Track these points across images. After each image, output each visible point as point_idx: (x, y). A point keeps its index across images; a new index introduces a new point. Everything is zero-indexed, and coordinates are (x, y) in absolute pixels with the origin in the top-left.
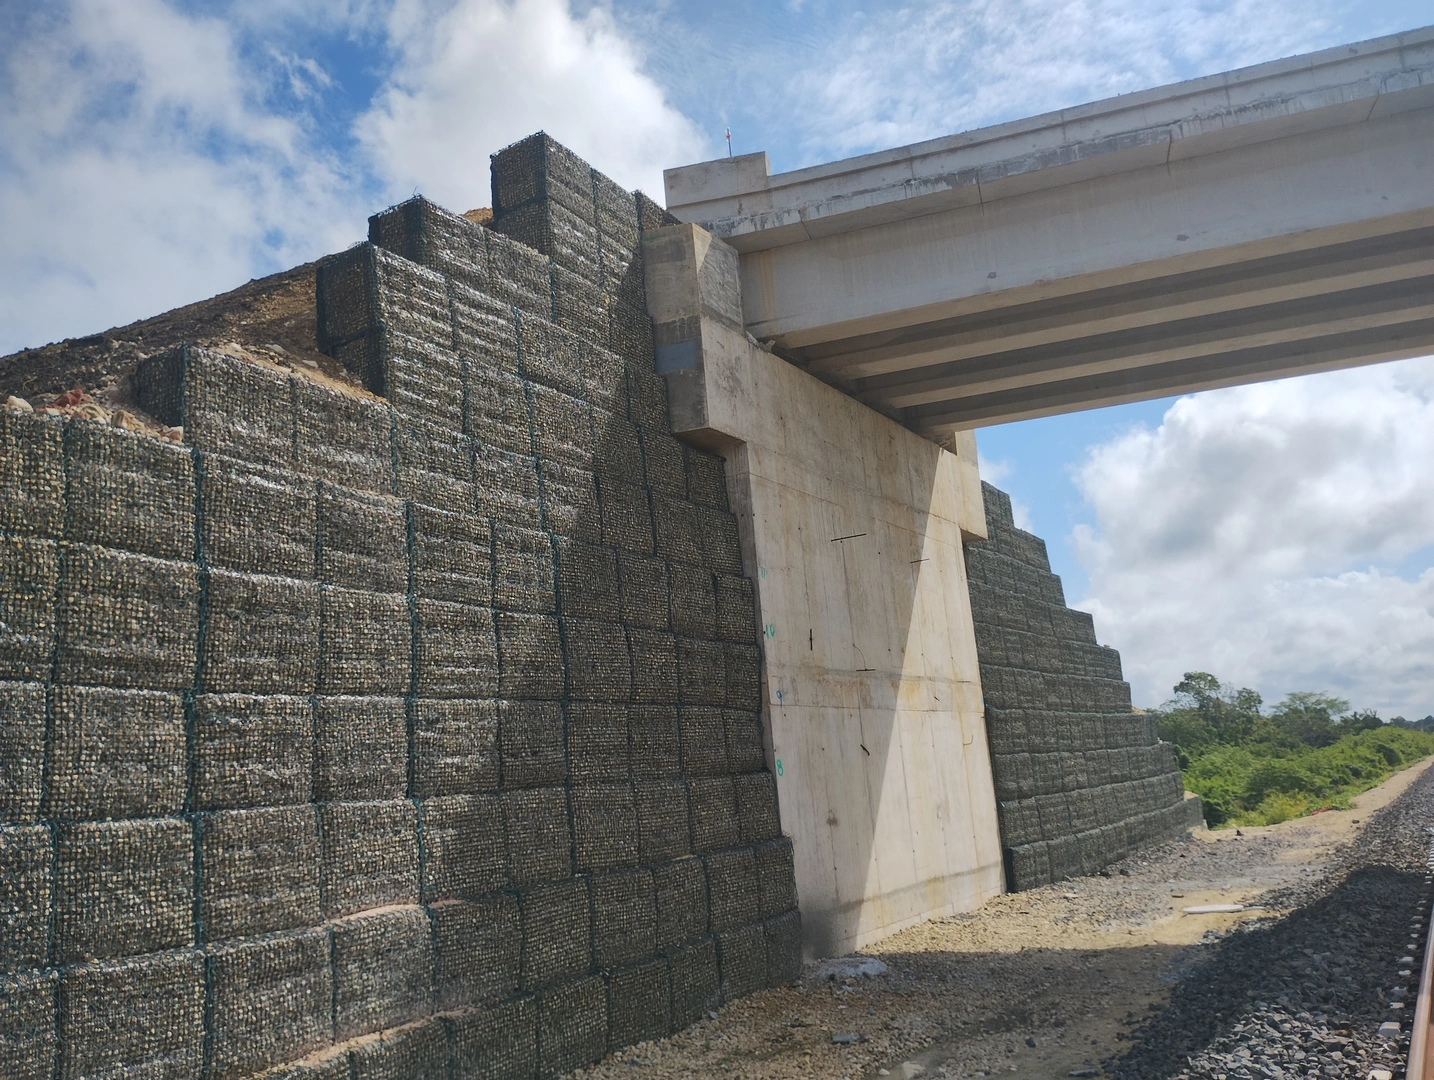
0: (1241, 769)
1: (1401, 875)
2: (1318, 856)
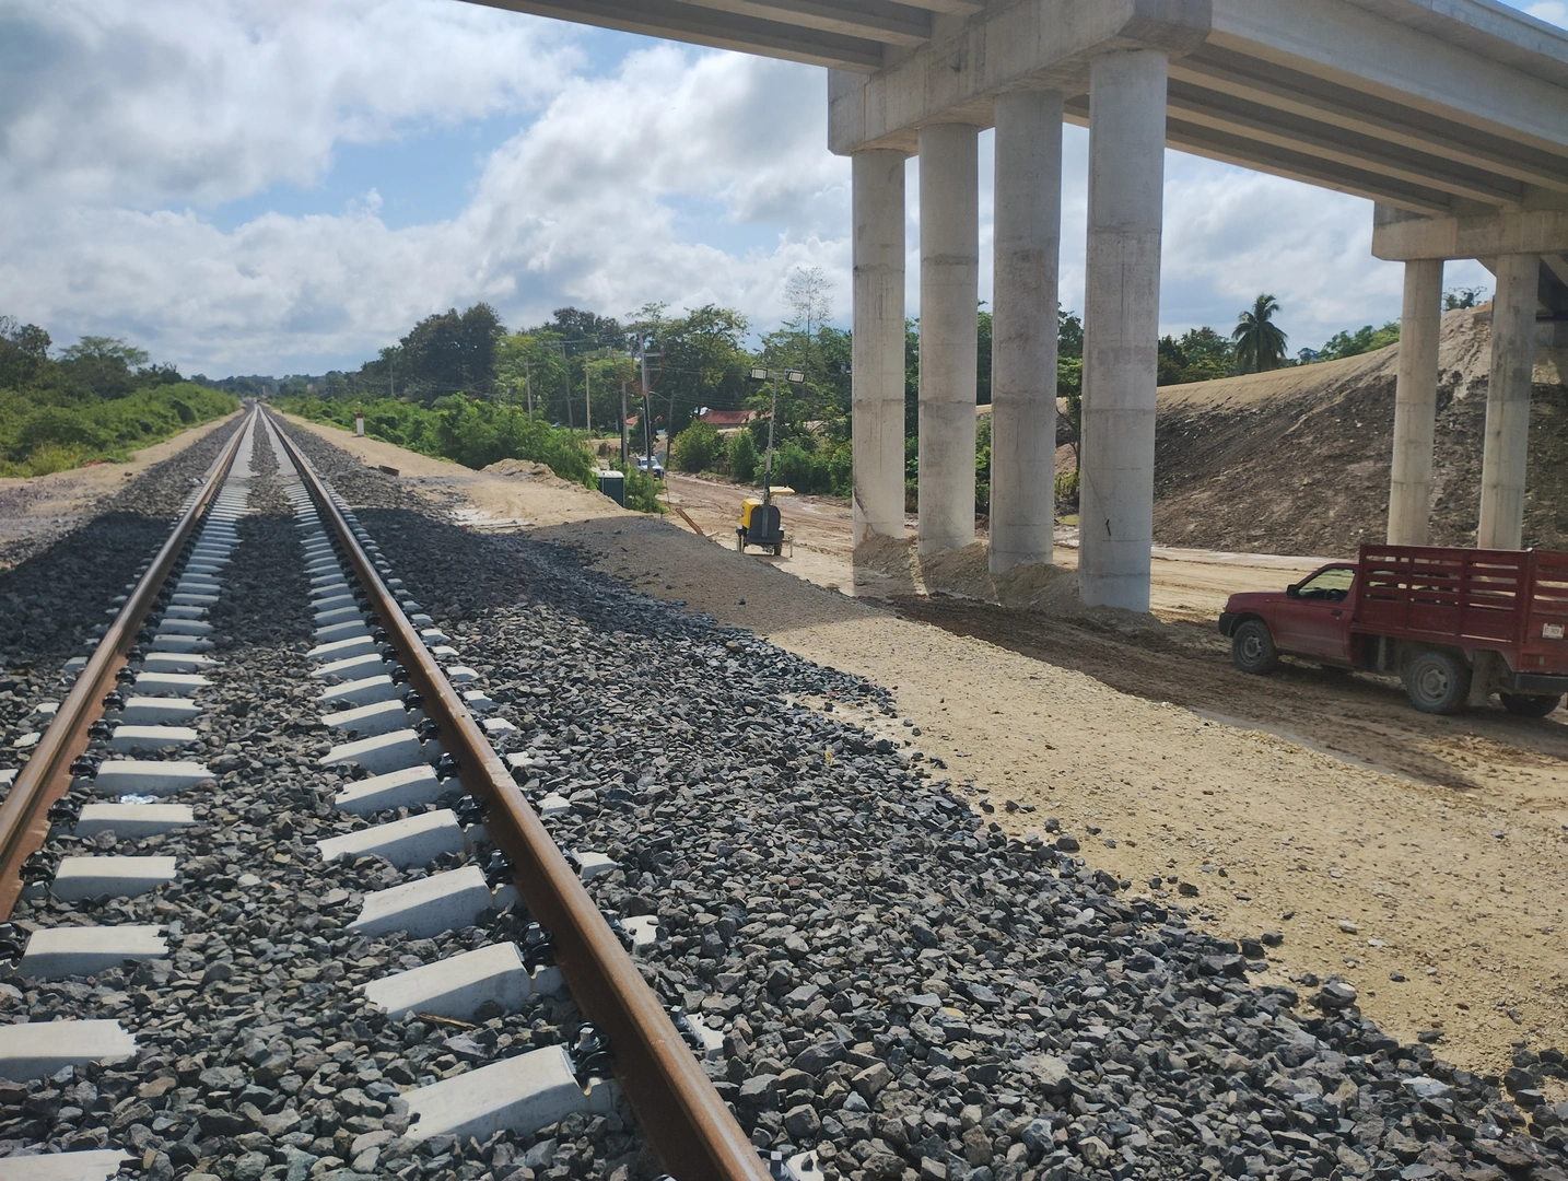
0: (16, 417)
2: (76, 507)
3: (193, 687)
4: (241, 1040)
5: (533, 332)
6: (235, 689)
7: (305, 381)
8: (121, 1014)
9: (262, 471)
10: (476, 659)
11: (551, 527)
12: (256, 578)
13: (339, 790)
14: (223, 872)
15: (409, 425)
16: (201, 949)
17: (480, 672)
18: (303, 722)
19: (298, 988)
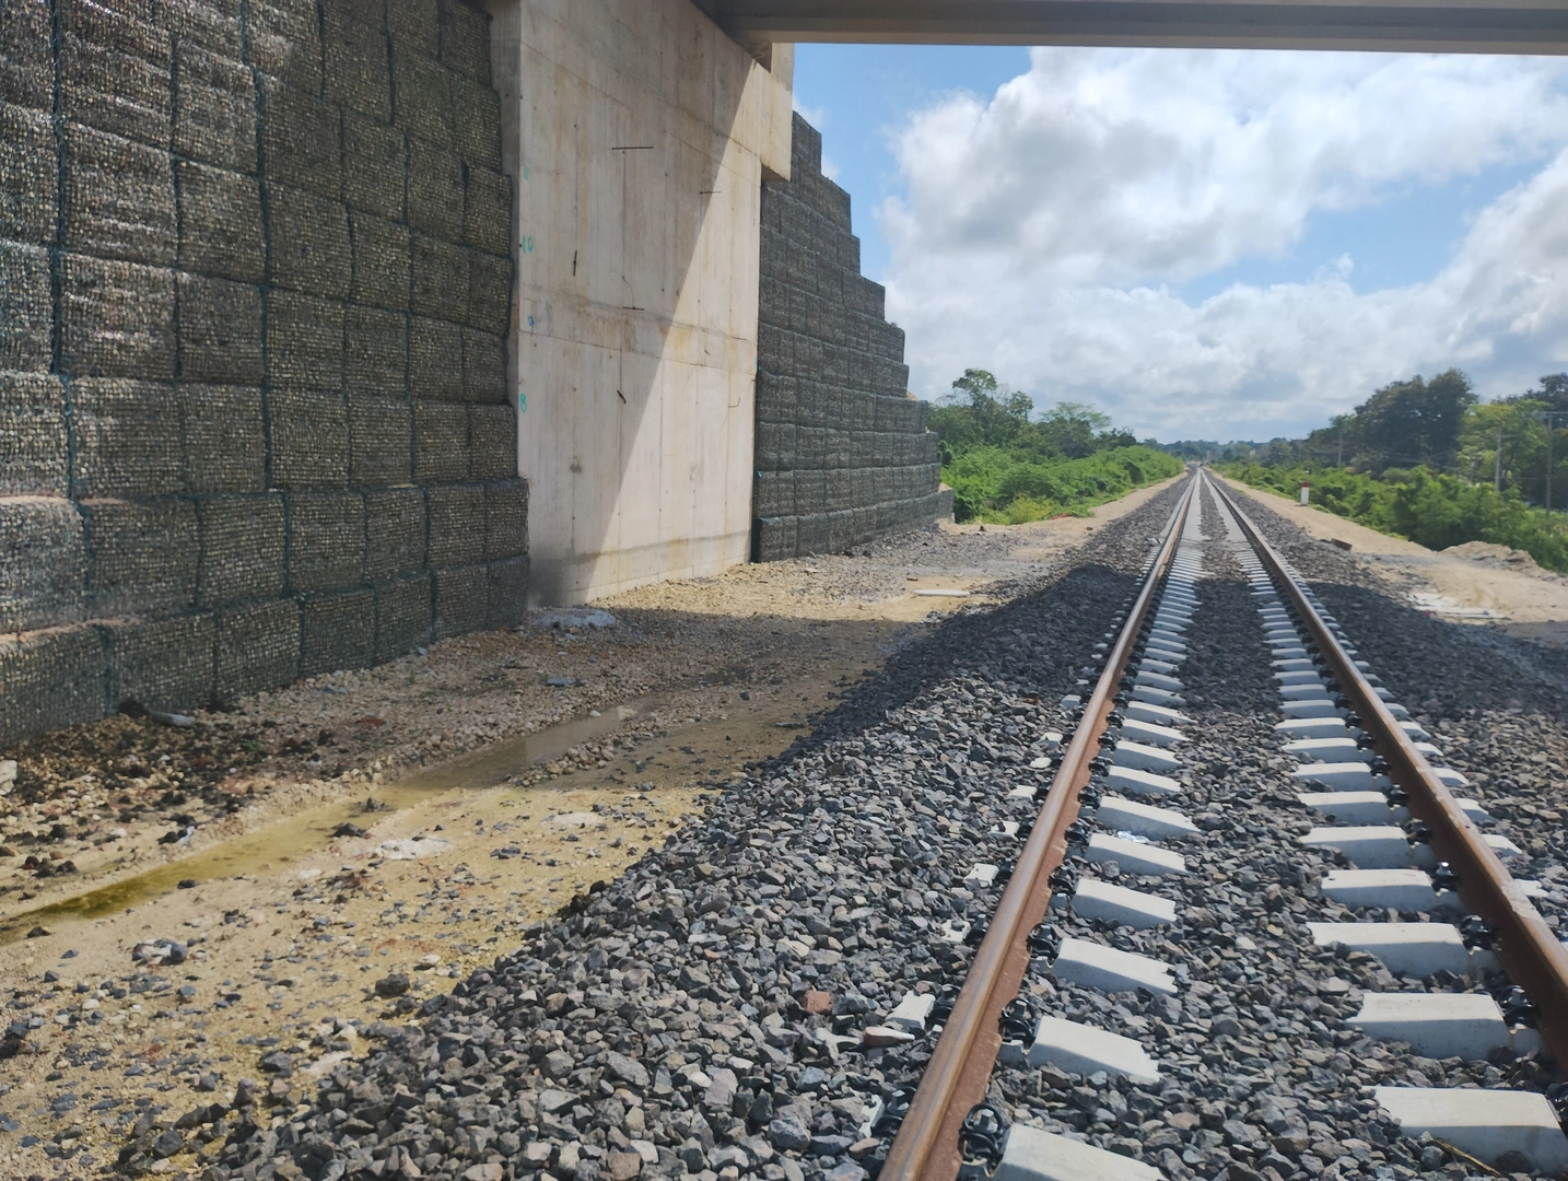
0: (999, 471)
1: (1116, 575)
2: (1049, 555)
3: (1172, 740)
4: (1258, 1102)
5: (1511, 400)
6: (1211, 750)
7: (1248, 447)
8: (1143, 1038)
9: (1212, 535)
10: (1463, 763)
11: (1533, 624)
12: (1218, 642)
13: (1325, 874)
14: (1218, 927)
15: (1357, 498)
16: (1208, 999)
17: (1471, 780)
18: (1281, 796)
19: (1307, 1068)
